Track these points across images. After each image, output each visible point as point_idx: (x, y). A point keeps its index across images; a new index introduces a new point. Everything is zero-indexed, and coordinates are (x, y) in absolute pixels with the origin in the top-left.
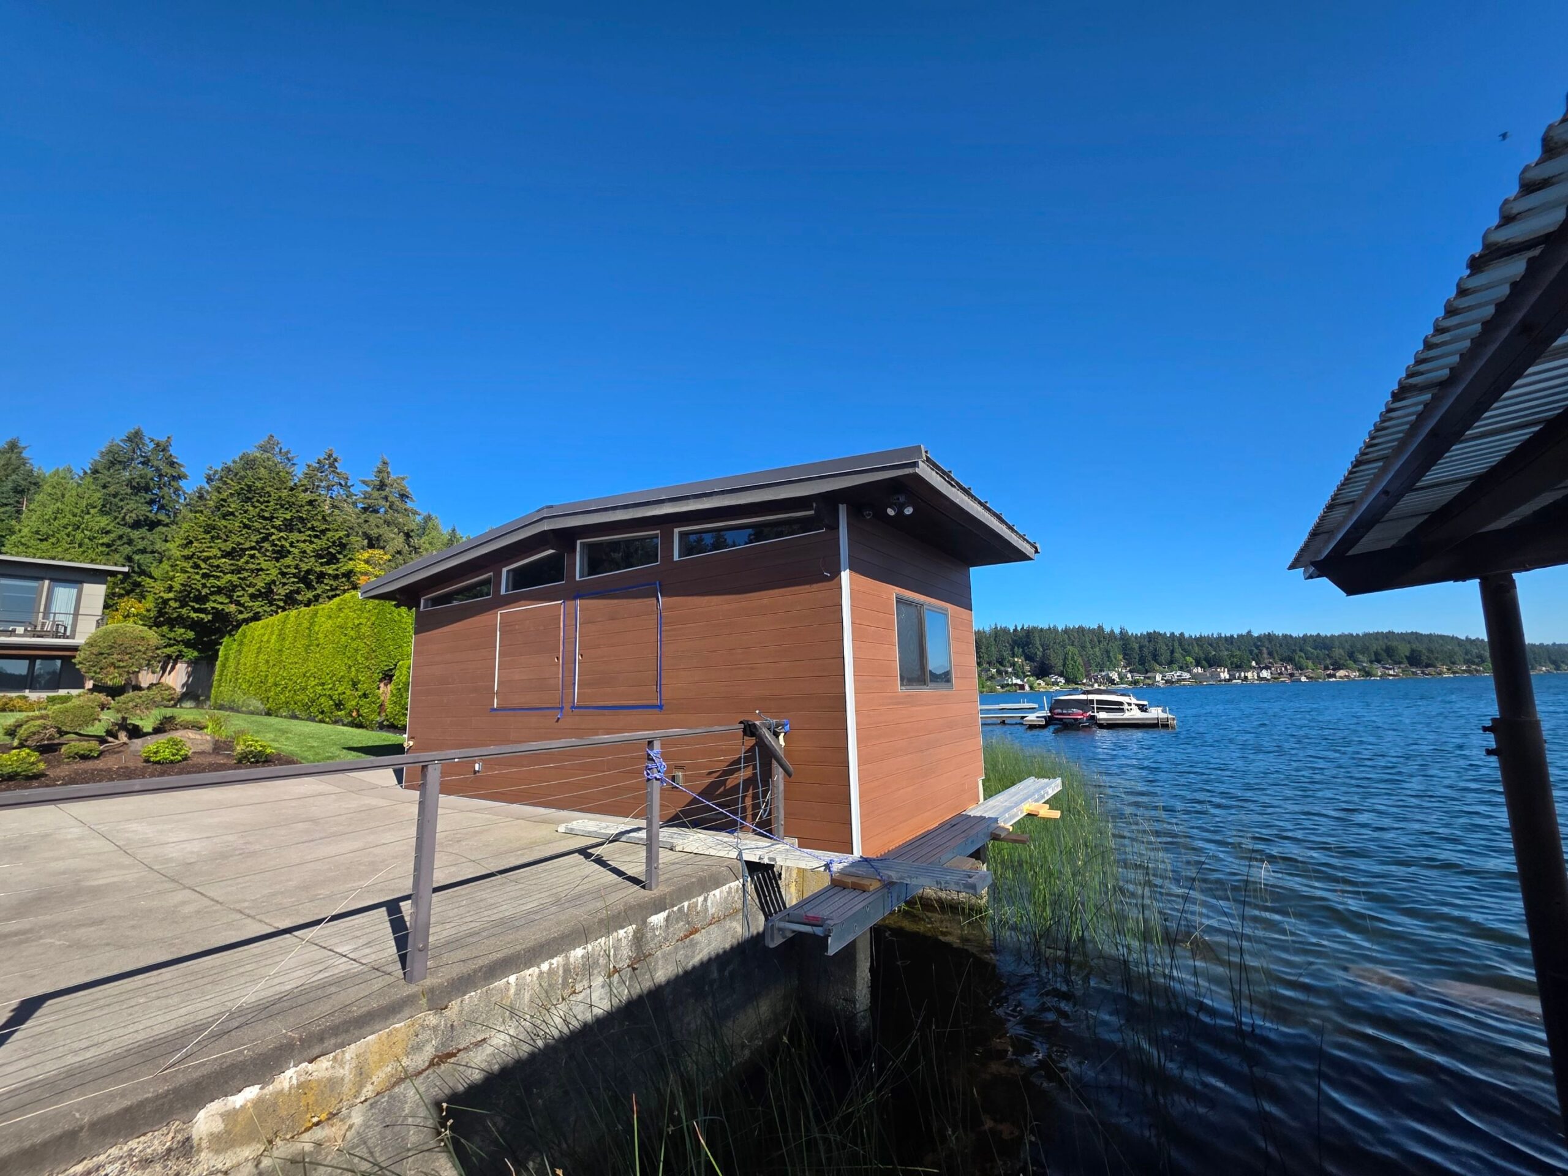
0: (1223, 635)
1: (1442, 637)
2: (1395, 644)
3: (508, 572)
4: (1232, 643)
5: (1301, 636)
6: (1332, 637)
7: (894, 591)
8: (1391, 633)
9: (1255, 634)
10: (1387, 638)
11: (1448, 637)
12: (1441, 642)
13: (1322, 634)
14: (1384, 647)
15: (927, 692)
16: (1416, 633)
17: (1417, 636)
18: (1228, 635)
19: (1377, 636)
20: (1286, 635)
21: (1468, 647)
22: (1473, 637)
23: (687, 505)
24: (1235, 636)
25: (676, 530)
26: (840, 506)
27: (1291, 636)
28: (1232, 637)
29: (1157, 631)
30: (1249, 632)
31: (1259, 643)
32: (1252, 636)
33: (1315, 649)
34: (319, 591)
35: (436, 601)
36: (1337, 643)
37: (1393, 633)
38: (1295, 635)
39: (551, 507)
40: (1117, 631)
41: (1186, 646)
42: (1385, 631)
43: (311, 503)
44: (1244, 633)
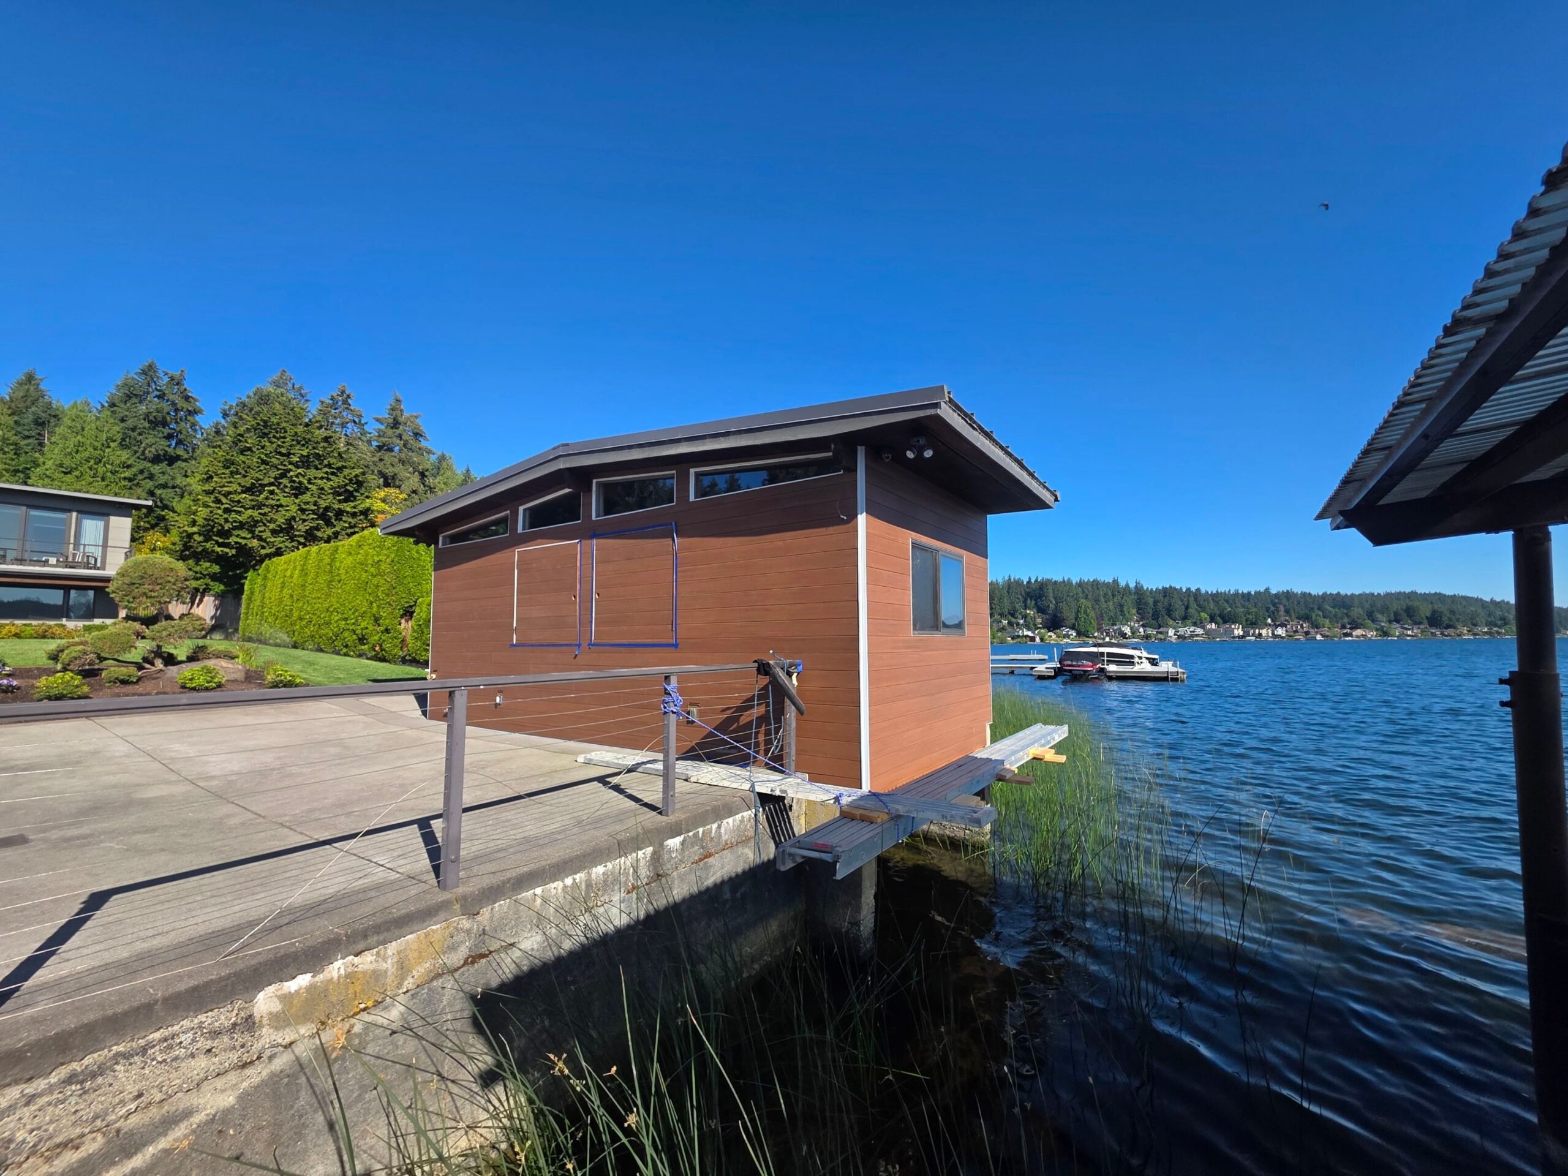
0: (1240, 592)
1: (1465, 598)
2: (1416, 604)
3: (525, 510)
4: (1248, 600)
5: (1320, 594)
6: (1352, 595)
7: (910, 537)
8: (1413, 593)
9: (1273, 591)
10: (1409, 598)
11: (1472, 598)
12: (1464, 603)
13: (1343, 592)
14: (1405, 608)
15: (938, 636)
16: (1440, 594)
17: (1440, 597)
18: (1245, 591)
19: (1399, 596)
20: (1305, 593)
21: (1492, 609)
22: (1498, 599)
23: (704, 444)
24: (1253, 593)
25: (692, 471)
26: (859, 447)
27: (1310, 594)
28: (1249, 593)
29: (1173, 585)
30: (1267, 590)
31: (1277, 601)
32: (1269, 593)
33: (1333, 608)
34: (338, 529)
35: (454, 539)
36: (1356, 602)
37: (1416, 593)
38: (1314, 592)
39: (567, 445)
40: (1132, 585)
41: (1202, 602)
42: (1408, 591)
43: (326, 439)
44: (1262, 590)
